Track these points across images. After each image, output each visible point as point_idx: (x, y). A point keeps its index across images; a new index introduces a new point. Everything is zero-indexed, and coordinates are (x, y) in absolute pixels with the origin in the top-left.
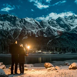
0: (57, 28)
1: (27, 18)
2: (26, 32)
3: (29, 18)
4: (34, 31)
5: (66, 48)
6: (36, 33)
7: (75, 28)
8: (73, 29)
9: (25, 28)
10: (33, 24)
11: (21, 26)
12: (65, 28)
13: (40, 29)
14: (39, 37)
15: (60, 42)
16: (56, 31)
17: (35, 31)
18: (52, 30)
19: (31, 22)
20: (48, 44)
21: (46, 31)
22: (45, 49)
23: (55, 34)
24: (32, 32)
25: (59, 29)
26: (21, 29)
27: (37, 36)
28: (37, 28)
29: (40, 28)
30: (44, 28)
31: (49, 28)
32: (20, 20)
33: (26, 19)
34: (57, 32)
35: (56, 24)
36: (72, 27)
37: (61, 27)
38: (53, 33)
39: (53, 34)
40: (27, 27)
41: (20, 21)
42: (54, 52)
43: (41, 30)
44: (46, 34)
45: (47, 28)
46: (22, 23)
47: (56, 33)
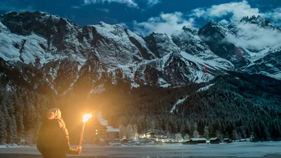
0: (204, 59)
1: (104, 24)
2: (100, 71)
3: (108, 25)
4: (125, 68)
5: (234, 125)
6: (132, 76)
7: (264, 58)
8: (256, 62)
9: (97, 59)
10: (123, 43)
11: (82, 53)
12: (228, 59)
13: (146, 62)
14: (142, 86)
16: (198, 69)
17: (131, 68)
18: (188, 64)
19: (116, 38)
20: (175, 111)
21: (165, 68)
22: (164, 128)
23: (197, 79)
24: (119, 72)
25: (208, 62)
26: (83, 61)
27: (136, 86)
28: (135, 59)
29: (147, 57)
30: (159, 57)
31: (176, 59)
32: (81, 30)
33: (98, 27)
34: (204, 71)
35: (201, 43)
36: (252, 54)
37: (216, 53)
38: (188, 73)
39: (190, 79)
40: (101, 53)
41: (79, 33)
42: (193, 139)
43: (151, 64)
44: (167, 79)
45: (170, 59)
46: (85, 40)
47: (200, 74)
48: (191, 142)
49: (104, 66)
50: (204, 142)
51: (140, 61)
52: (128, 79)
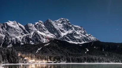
0: (46, 34)
1: (10, 21)
2: (10, 39)
3: (11, 22)
4: (18, 37)
6: (21, 40)
7: (66, 35)
8: (63, 36)
9: (8, 35)
10: (17, 28)
11: (3, 33)
12: (54, 34)
13: (26, 35)
14: (25, 44)
15: (51, 51)
16: (44, 38)
17: (20, 37)
18: (40, 36)
19: (14, 26)
21: (32, 37)
22: (38, 58)
23: (44, 41)
24: (16, 39)
25: (47, 35)
26: (4, 36)
27: (23, 44)
28: (22, 34)
29: (25, 33)
30: (30, 33)
31: (36, 34)
32: (2, 25)
33: (8, 23)
34: (46, 38)
35: (45, 28)
36: (62, 33)
37: (50, 32)
38: (40, 39)
39: (41, 41)
40: (10, 33)
41: (2, 26)
42: (49, 62)
43: (27, 36)
44: (33, 41)
45: (34, 34)
46: (4, 28)
47: (44, 40)
48: (48, 62)
49: (11, 37)
50: (52, 62)
51: (23, 35)
52: (19, 41)
